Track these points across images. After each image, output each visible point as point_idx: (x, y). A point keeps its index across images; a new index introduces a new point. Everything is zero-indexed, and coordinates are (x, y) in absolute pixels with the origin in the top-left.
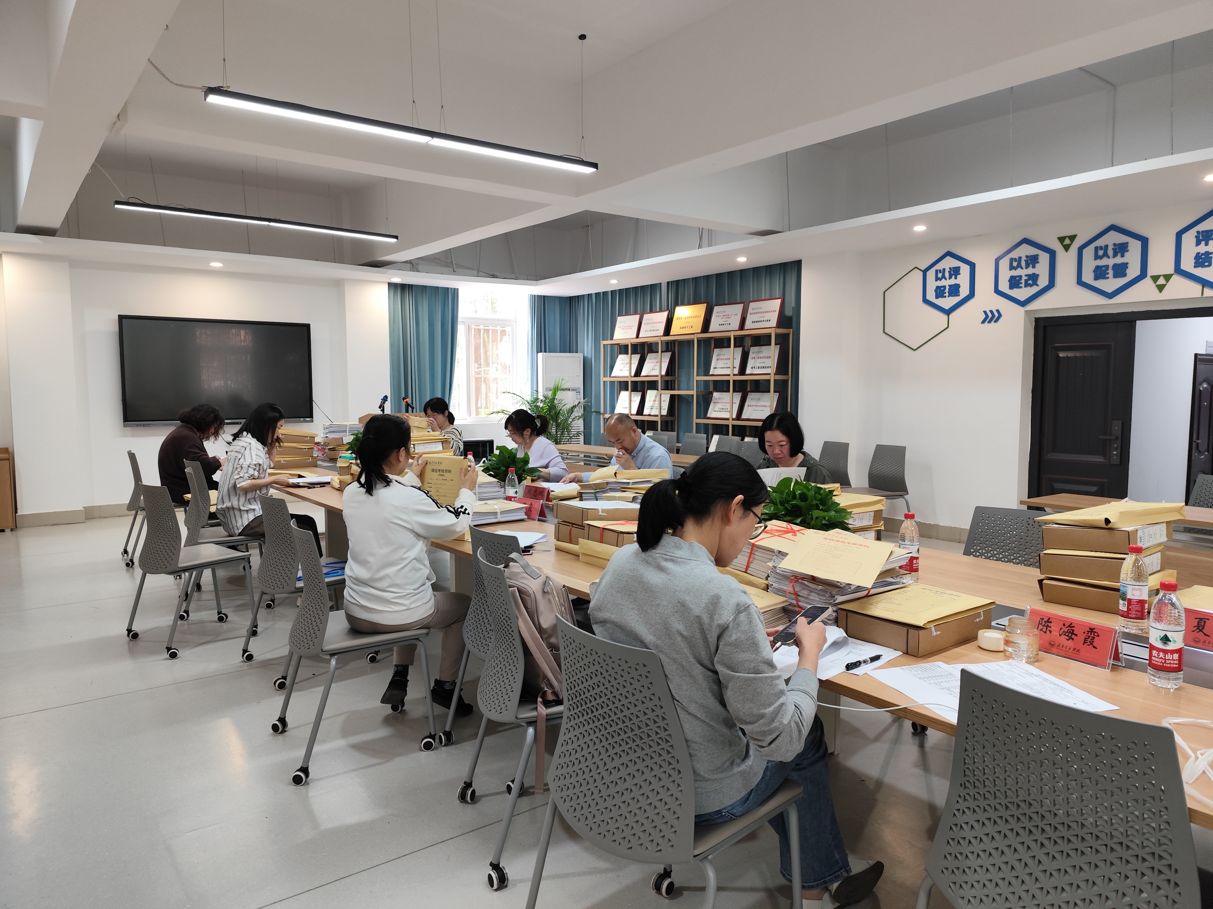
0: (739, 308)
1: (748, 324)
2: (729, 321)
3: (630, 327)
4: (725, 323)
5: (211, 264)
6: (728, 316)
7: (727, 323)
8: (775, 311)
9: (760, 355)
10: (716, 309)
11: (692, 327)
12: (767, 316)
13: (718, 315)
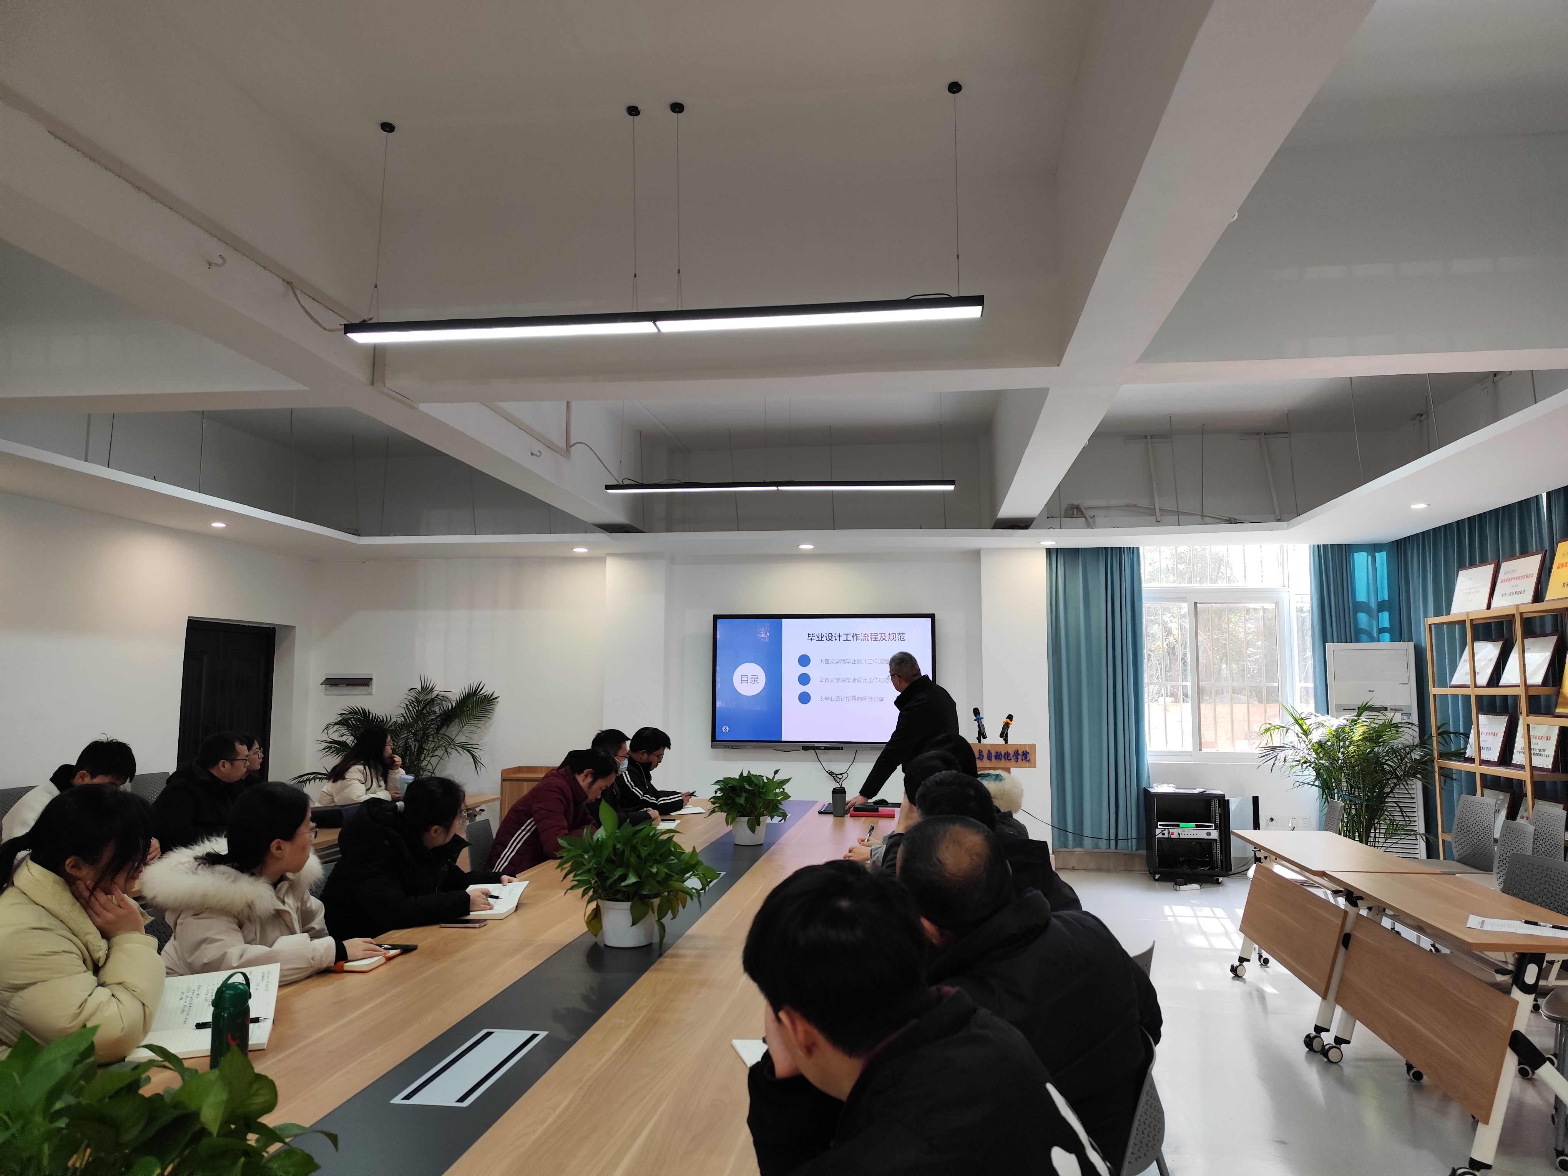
3: (1477, 590)
5: (801, 547)
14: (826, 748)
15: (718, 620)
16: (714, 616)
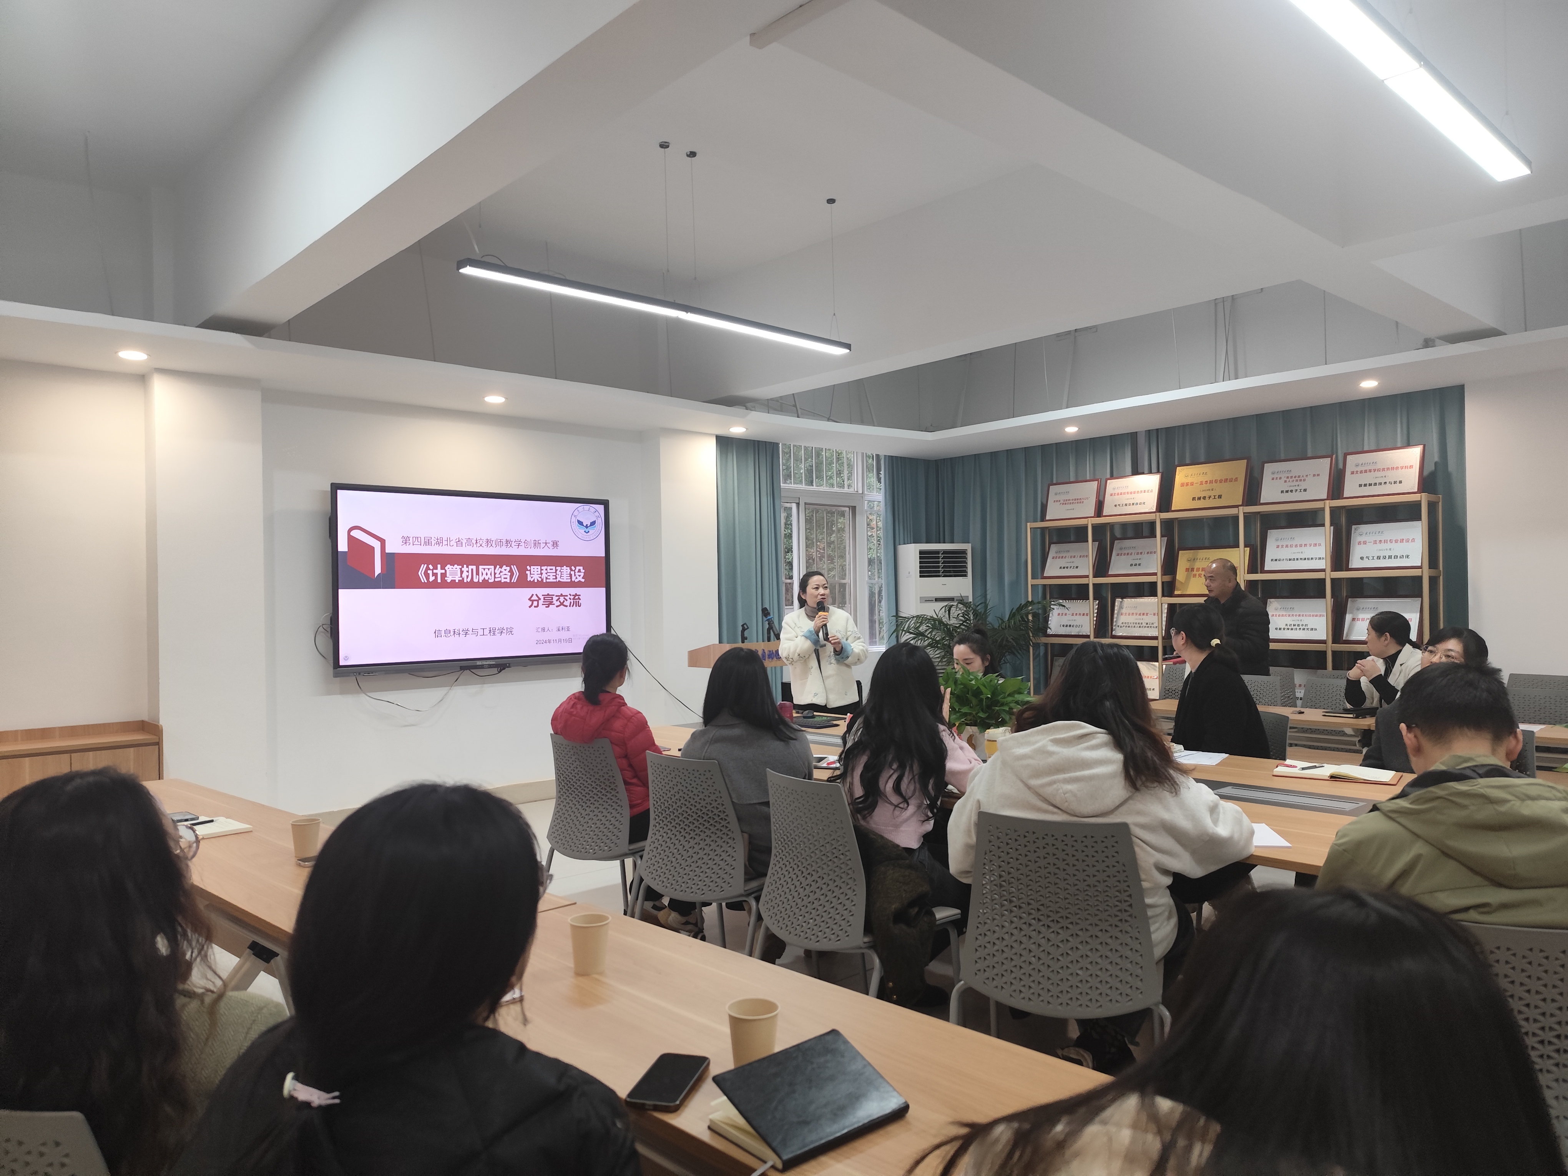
0: (1323, 466)
1: (1351, 488)
2: (1303, 485)
3: (1079, 501)
4: (1294, 489)
5: (486, 398)
6: (1299, 479)
7: (1298, 488)
8: (1411, 467)
9: (1378, 538)
10: (1269, 468)
11: (1220, 497)
12: (1392, 476)
13: (1275, 476)
14: (490, 666)
15: (338, 491)
16: (332, 484)
